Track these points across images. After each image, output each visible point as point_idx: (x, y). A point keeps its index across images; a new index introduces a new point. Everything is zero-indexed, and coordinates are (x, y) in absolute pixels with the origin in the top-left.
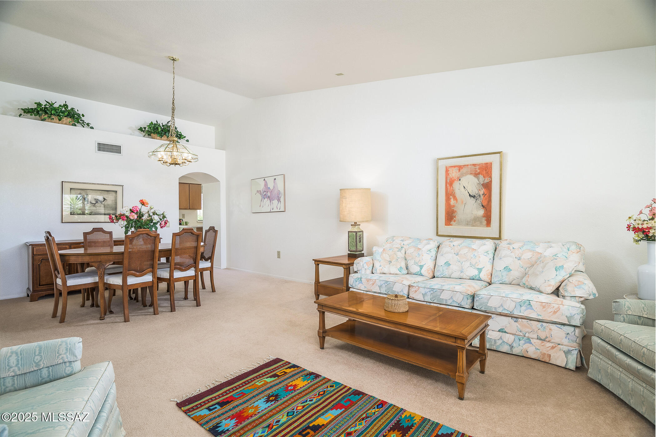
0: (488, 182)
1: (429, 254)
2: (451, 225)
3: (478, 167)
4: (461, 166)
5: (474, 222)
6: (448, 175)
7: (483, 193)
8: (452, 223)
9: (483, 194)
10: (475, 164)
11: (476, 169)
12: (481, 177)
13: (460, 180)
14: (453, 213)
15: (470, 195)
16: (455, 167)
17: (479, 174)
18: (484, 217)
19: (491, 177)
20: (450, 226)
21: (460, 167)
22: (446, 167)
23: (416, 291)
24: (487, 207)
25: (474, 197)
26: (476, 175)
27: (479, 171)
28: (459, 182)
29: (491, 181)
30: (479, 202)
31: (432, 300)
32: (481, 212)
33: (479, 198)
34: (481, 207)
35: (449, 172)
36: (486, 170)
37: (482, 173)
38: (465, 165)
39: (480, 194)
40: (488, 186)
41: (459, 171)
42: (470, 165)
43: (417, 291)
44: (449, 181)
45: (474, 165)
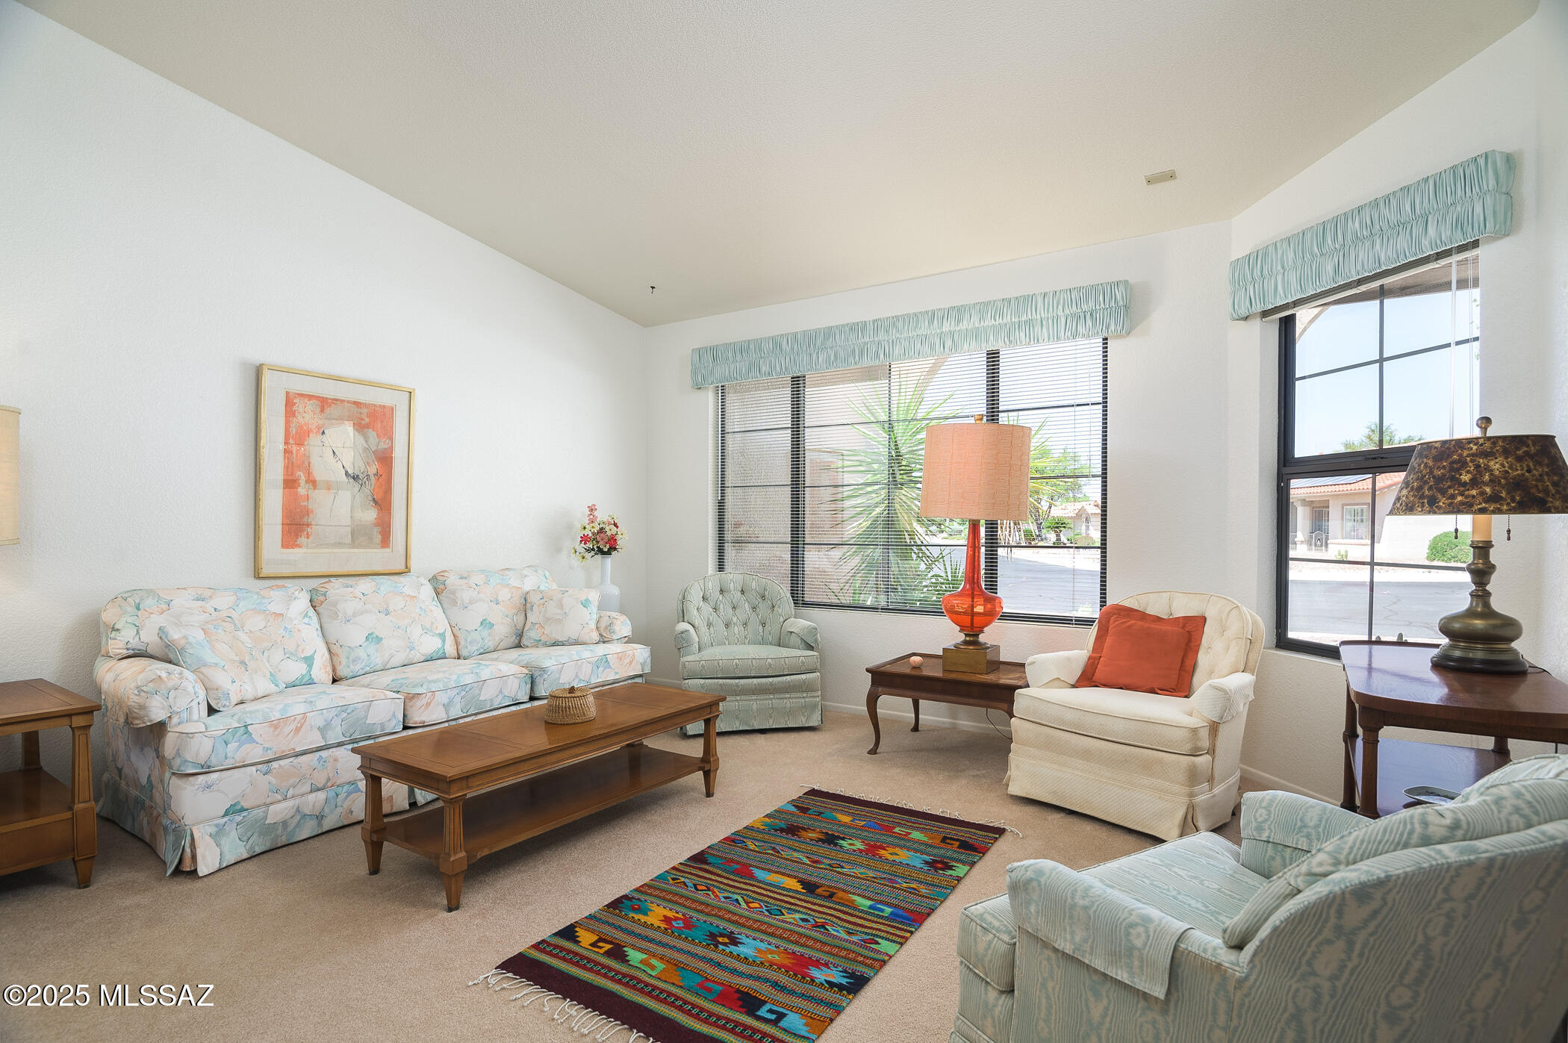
0: (386, 449)
1: (310, 625)
2: (299, 546)
3: (365, 411)
4: (327, 398)
5: (357, 536)
6: (294, 415)
7: (375, 471)
8: (302, 540)
9: (375, 475)
10: (360, 403)
11: (360, 413)
12: (372, 434)
13: (323, 433)
14: (304, 516)
15: (346, 472)
16: (310, 397)
17: (368, 426)
18: (376, 525)
19: (391, 439)
20: (296, 550)
21: (324, 403)
22: (287, 393)
23: (428, 704)
24: (382, 503)
25: (355, 478)
26: (360, 427)
27: (367, 420)
28: (320, 436)
29: (391, 448)
30: (367, 490)
31: (465, 711)
32: (371, 515)
33: (367, 482)
34: (372, 503)
35: (294, 409)
36: (382, 422)
37: (374, 427)
38: (337, 400)
39: (369, 473)
40: (385, 460)
41: (322, 411)
42: (348, 402)
43: (431, 702)
44: (294, 432)
45: (357, 404)
